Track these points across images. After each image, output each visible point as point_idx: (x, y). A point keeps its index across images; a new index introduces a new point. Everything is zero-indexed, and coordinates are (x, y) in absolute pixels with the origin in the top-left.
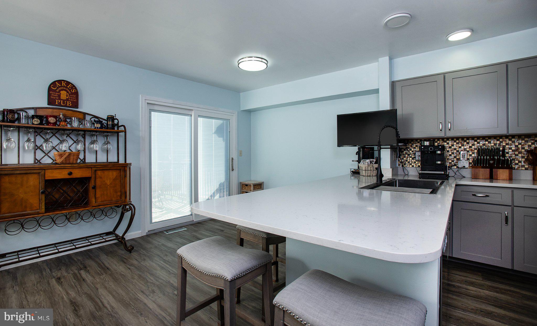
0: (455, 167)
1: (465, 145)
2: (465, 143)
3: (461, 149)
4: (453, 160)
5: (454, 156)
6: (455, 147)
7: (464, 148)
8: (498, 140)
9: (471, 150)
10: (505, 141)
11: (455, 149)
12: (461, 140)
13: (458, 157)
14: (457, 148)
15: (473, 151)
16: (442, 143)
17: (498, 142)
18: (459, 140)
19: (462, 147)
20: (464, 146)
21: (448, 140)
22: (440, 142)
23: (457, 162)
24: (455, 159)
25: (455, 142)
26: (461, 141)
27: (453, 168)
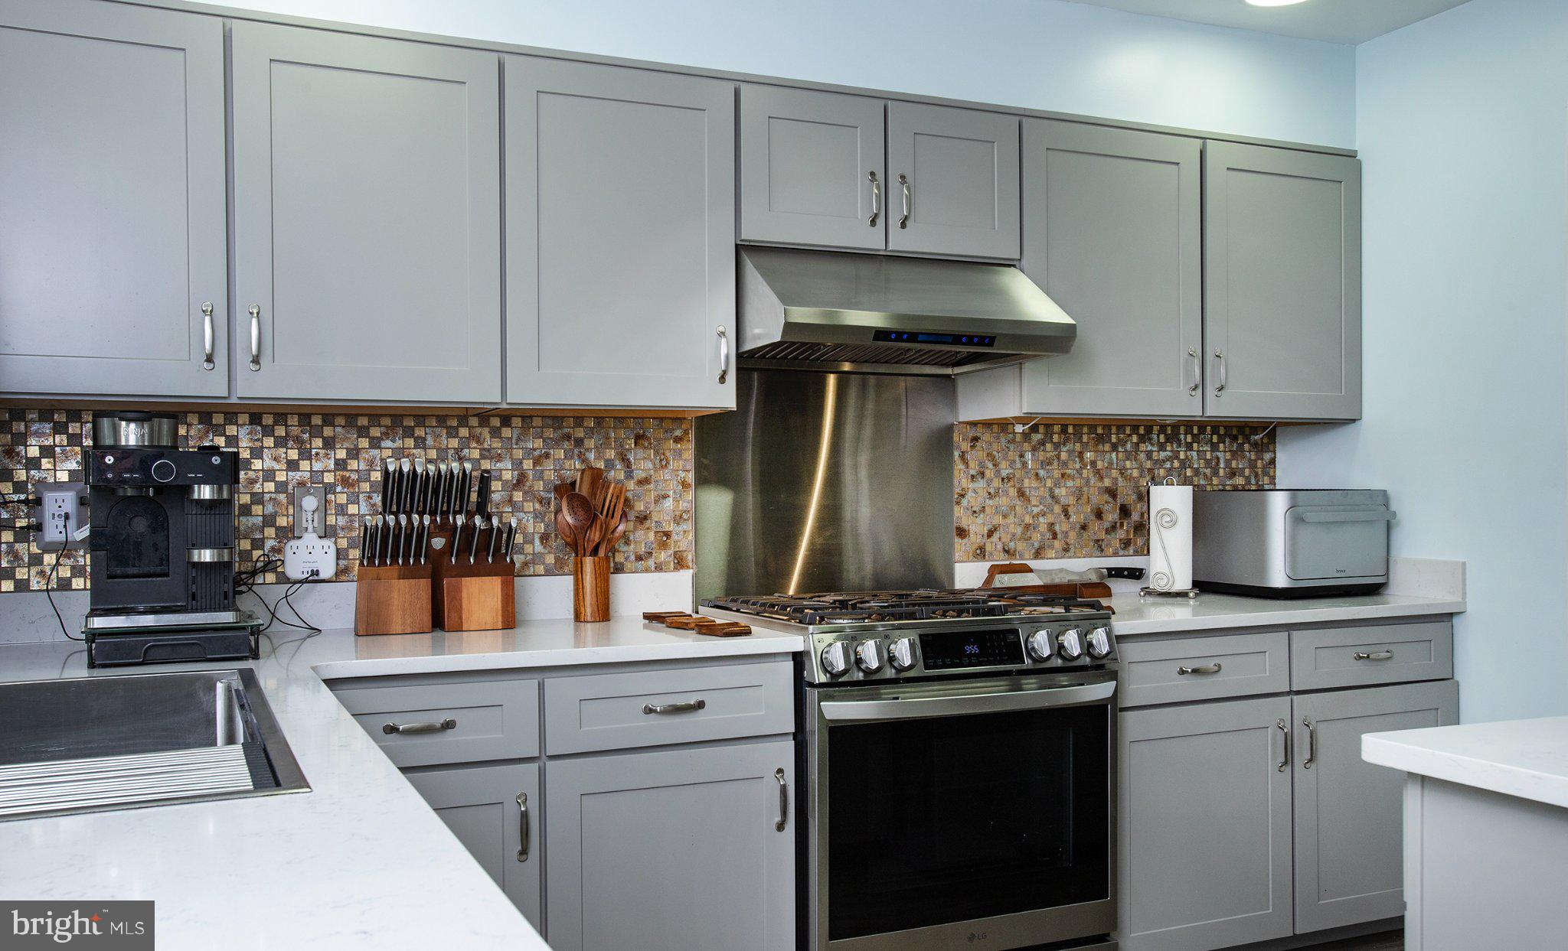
0: (270, 577)
1: (317, 454)
2: (318, 442)
3: (300, 474)
4: (258, 536)
5: (264, 516)
6: (269, 463)
7: (311, 471)
8: (452, 433)
9: (345, 481)
10: (479, 440)
11: (269, 475)
12: (300, 426)
13: (282, 522)
14: (277, 467)
15: (353, 485)
16: (200, 438)
17: (454, 443)
18: (287, 426)
19: (305, 465)
20: (310, 459)
21: (231, 424)
22: (192, 433)
23: (279, 551)
24: (270, 532)
25: (268, 431)
26: (295, 430)
27: (261, 581)
